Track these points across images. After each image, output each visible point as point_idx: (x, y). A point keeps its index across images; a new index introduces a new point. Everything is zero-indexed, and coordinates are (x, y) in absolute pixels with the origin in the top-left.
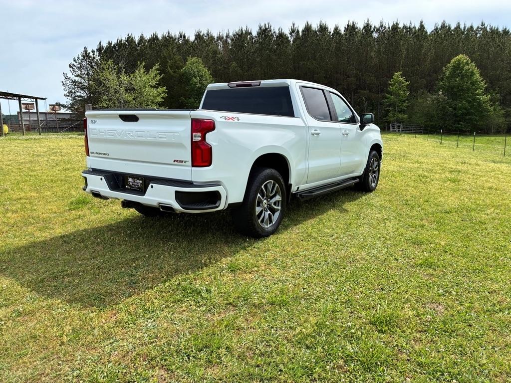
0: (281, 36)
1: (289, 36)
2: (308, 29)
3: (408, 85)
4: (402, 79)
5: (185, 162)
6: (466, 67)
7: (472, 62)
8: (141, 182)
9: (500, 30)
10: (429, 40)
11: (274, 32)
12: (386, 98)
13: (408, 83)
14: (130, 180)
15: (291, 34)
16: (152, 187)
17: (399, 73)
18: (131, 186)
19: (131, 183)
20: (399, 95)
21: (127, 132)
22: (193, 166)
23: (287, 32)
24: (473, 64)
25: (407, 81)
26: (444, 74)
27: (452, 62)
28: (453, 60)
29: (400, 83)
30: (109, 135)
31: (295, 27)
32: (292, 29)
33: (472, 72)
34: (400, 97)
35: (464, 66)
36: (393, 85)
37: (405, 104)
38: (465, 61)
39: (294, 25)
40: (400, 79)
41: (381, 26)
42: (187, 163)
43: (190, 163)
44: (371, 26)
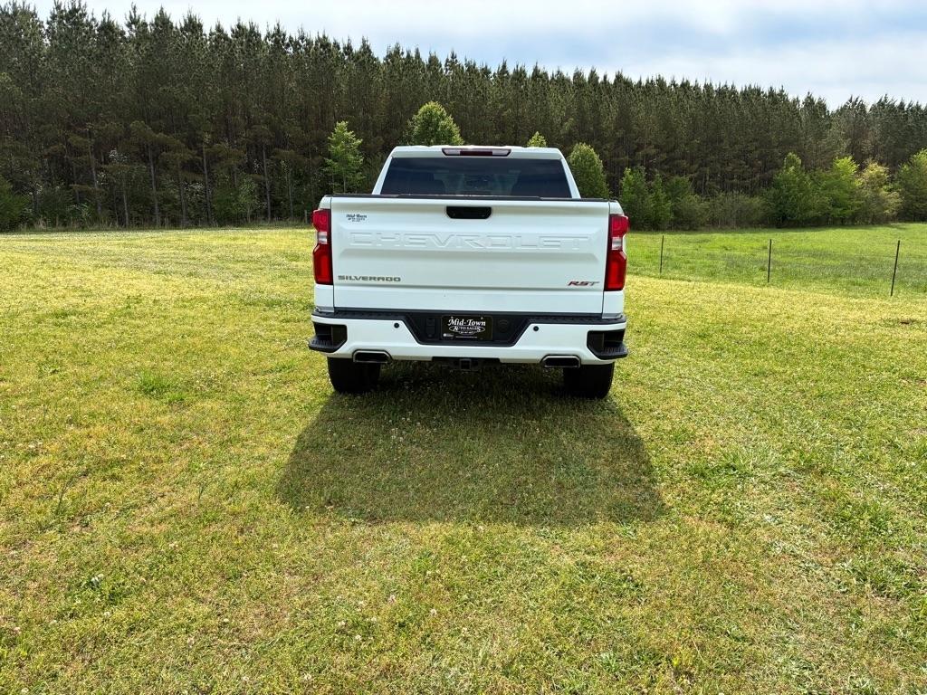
0: (108, 28)
1: (126, 29)
2: (162, 21)
3: (360, 145)
4: (349, 134)
5: (593, 284)
6: (442, 123)
7: (448, 115)
8: (484, 323)
9: (478, 66)
10: (382, 72)
11: (93, 19)
12: (327, 166)
13: (359, 141)
14: (453, 322)
15: (129, 25)
16: (536, 329)
17: (343, 124)
18: (456, 334)
19: (456, 329)
20: (348, 162)
21: (464, 238)
22: (606, 289)
23: (121, 21)
24: (450, 117)
25: (357, 138)
26: (411, 131)
27: (420, 113)
28: (422, 110)
29: (347, 141)
30: (412, 243)
31: (137, 14)
32: (131, 17)
33: (450, 131)
34: (350, 165)
35: (438, 120)
36: (336, 144)
37: (358, 177)
38: (439, 113)
39: (134, 9)
40: (346, 133)
41: (302, 38)
42: (595, 286)
43: (602, 285)
44: (284, 35)
